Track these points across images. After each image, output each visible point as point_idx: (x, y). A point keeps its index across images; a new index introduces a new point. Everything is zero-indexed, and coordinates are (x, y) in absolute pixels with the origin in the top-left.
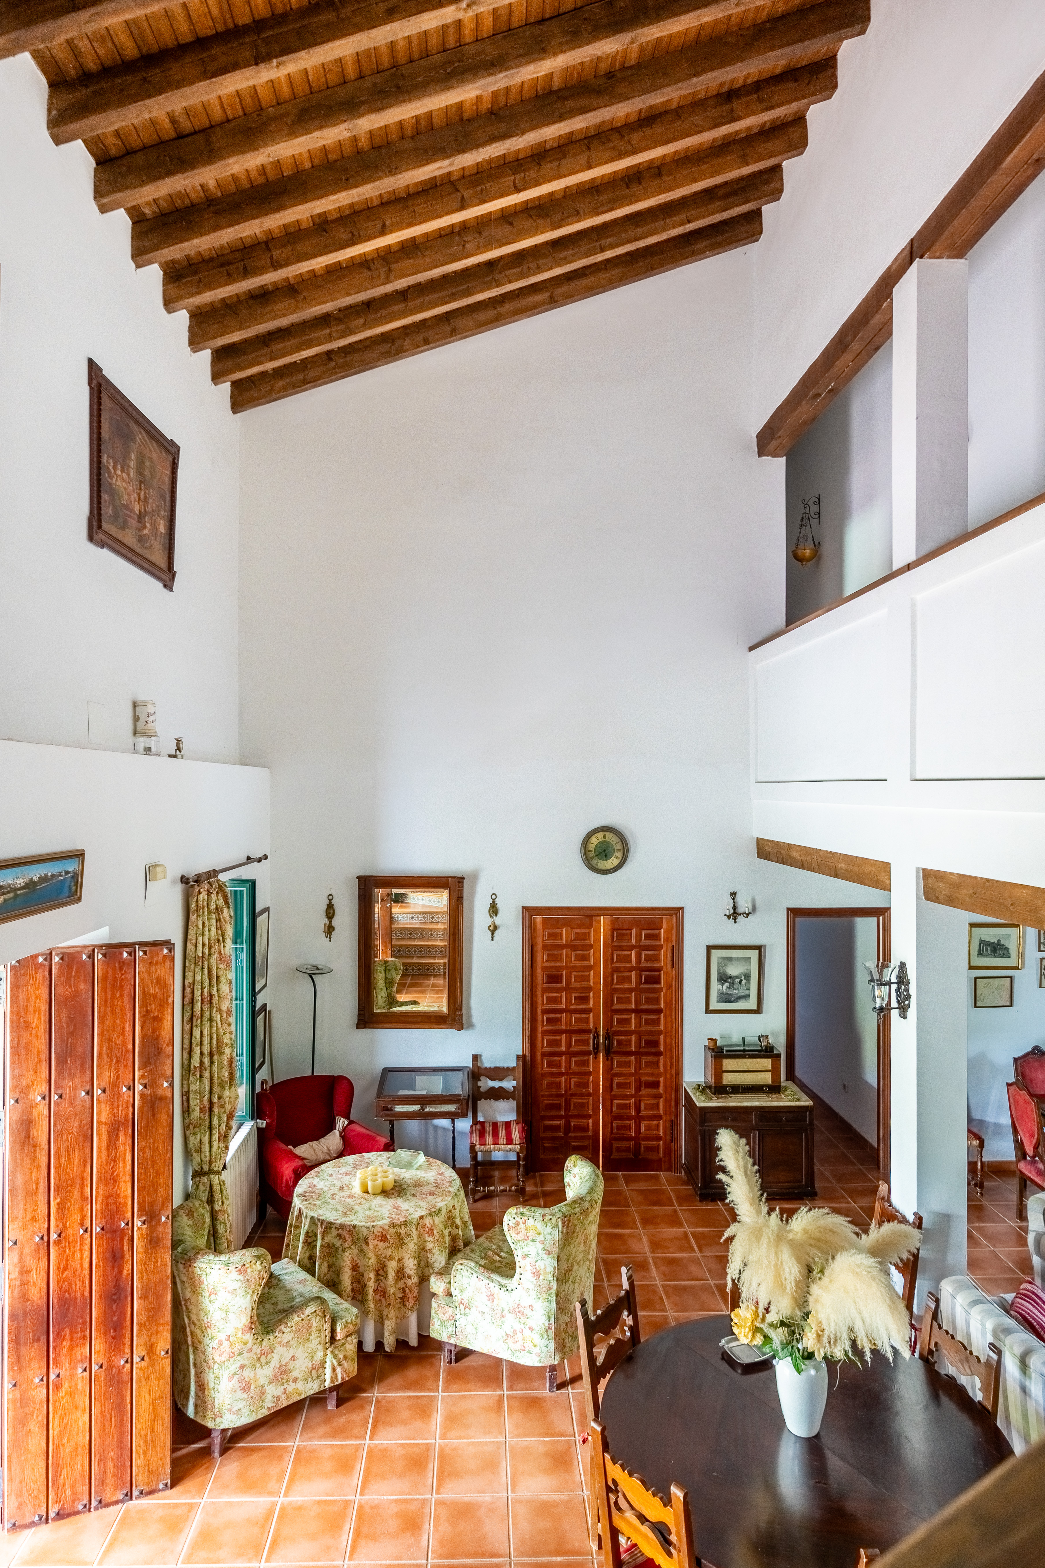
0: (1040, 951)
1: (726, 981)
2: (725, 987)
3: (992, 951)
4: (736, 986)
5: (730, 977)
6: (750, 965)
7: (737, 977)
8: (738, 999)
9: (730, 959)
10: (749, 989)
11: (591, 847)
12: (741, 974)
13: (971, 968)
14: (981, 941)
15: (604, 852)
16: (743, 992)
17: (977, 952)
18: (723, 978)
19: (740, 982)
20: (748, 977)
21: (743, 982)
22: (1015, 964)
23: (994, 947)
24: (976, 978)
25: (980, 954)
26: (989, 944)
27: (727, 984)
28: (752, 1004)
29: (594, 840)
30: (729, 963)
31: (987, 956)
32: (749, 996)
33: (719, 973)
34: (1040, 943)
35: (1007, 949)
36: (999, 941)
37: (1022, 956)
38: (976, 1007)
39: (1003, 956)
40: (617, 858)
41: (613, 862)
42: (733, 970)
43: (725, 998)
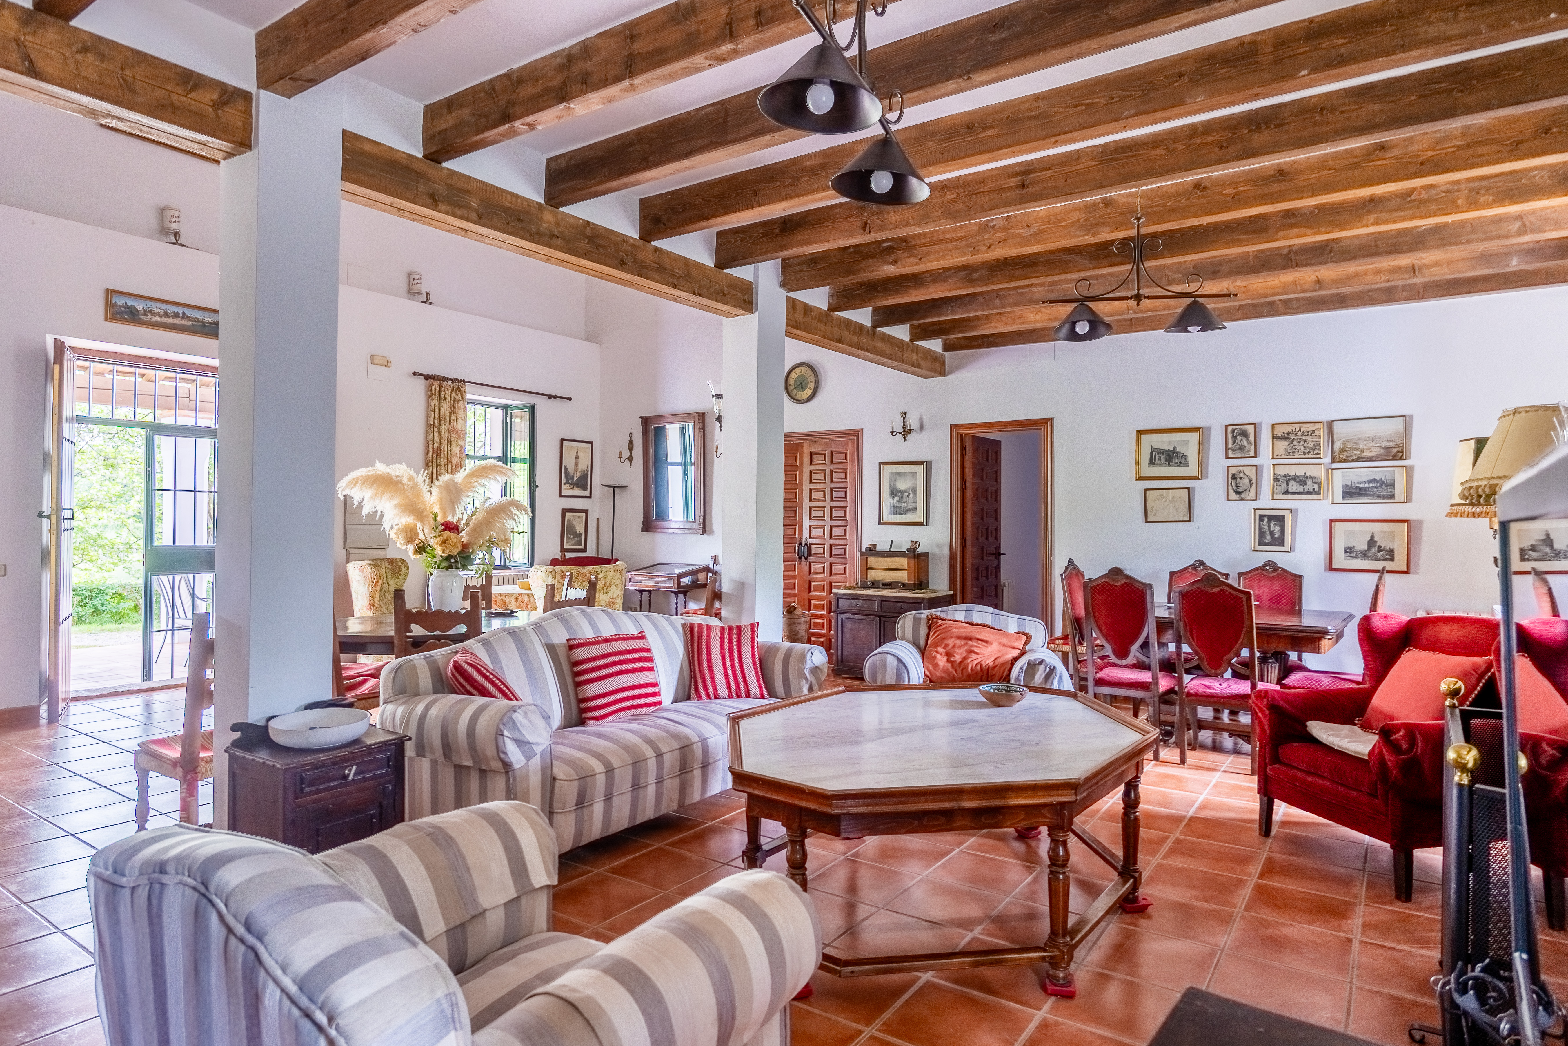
0: (1227, 458)
1: (896, 495)
2: (895, 501)
3: (1166, 460)
4: (905, 500)
5: (900, 491)
6: (916, 479)
7: (906, 491)
8: (907, 511)
9: (899, 474)
10: (916, 503)
11: (791, 381)
12: (909, 488)
13: (1140, 478)
14: (1153, 450)
15: (801, 385)
16: (910, 505)
17: (1148, 462)
18: (894, 493)
19: (908, 496)
20: (914, 491)
21: (911, 496)
22: (1195, 474)
23: (1168, 455)
24: (1145, 490)
25: (1152, 463)
26: (1162, 452)
27: (897, 498)
28: (918, 517)
29: (793, 375)
30: (898, 477)
31: (1161, 465)
32: (916, 509)
33: (890, 487)
34: (1227, 449)
35: (1184, 457)
36: (1175, 448)
37: (1203, 464)
38: (1146, 522)
39: (1180, 464)
40: (810, 388)
41: (808, 392)
42: (902, 485)
43: (896, 511)
